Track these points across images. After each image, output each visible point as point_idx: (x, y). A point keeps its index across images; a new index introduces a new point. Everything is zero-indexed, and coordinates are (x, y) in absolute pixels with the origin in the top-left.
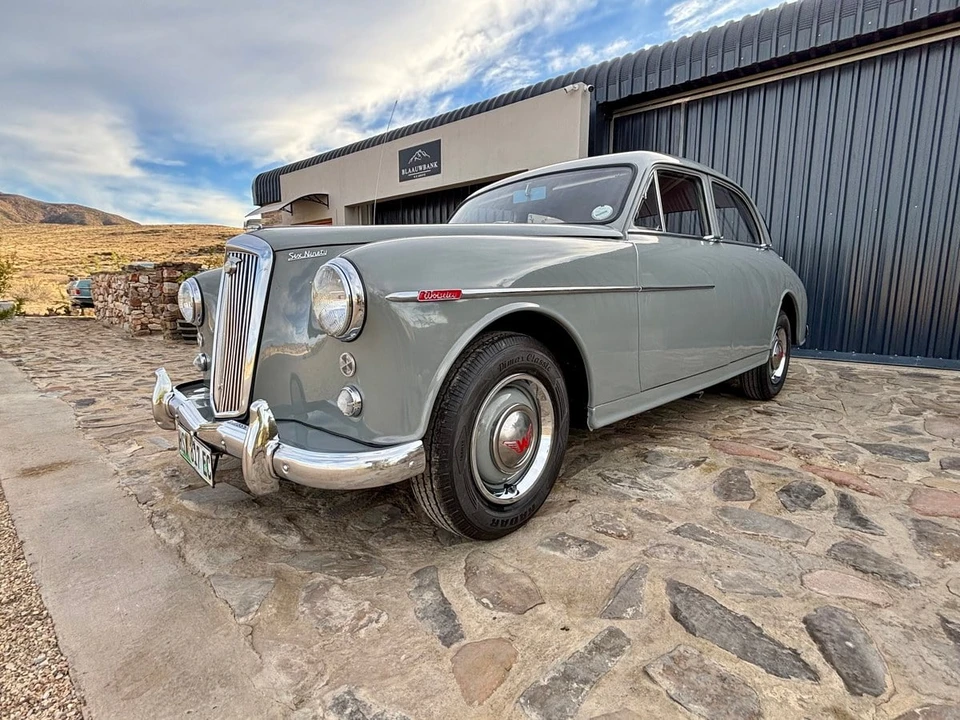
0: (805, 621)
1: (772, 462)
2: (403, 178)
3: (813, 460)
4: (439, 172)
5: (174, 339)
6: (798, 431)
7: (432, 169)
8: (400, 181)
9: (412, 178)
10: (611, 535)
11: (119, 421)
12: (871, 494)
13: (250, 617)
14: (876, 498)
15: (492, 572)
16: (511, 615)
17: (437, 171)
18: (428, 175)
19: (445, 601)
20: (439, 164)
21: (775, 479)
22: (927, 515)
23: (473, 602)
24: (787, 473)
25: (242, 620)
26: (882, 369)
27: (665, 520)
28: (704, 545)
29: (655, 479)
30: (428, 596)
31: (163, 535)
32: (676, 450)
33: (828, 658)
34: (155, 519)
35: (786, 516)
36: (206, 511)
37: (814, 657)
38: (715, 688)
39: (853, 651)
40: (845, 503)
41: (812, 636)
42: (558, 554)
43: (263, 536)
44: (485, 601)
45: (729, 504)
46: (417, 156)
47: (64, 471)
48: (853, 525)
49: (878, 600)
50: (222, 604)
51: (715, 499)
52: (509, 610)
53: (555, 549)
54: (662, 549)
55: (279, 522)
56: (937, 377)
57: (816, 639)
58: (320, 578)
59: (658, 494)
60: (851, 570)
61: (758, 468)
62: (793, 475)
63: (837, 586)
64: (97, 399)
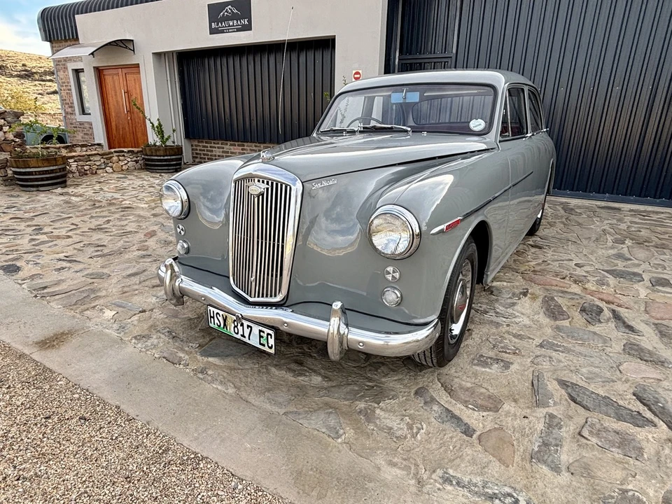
0: (634, 395)
1: (566, 289)
2: (213, 31)
3: (587, 286)
4: (250, 29)
5: (6, 186)
6: (565, 262)
7: (243, 25)
8: (210, 34)
9: (222, 32)
10: (509, 353)
11: (63, 287)
12: (627, 308)
13: (343, 437)
14: (630, 311)
15: (461, 388)
16: (491, 413)
17: (248, 28)
18: (238, 30)
19: (447, 409)
20: (250, 21)
21: (573, 302)
22: (658, 319)
23: (463, 407)
24: (578, 297)
25: (340, 440)
26: (586, 203)
27: (530, 338)
28: (560, 353)
29: (507, 308)
30: (435, 408)
31: (219, 387)
32: (505, 284)
33: (655, 415)
34: (200, 376)
35: (591, 328)
36: (232, 364)
37: (649, 415)
38: (617, 439)
39: (663, 408)
40: (617, 316)
41: (641, 402)
42: (488, 370)
43: (293, 379)
44: (470, 406)
45: (558, 323)
46: (227, 11)
47: (75, 341)
48: (627, 331)
49: (659, 377)
50: (316, 432)
51: (548, 320)
52: (489, 411)
53: (484, 367)
54: (541, 359)
55: (294, 366)
56: (619, 209)
57: (645, 404)
58: (361, 405)
59: (515, 320)
60: (639, 360)
61: (560, 294)
62: (582, 298)
63: (637, 372)
64: (18, 264)
